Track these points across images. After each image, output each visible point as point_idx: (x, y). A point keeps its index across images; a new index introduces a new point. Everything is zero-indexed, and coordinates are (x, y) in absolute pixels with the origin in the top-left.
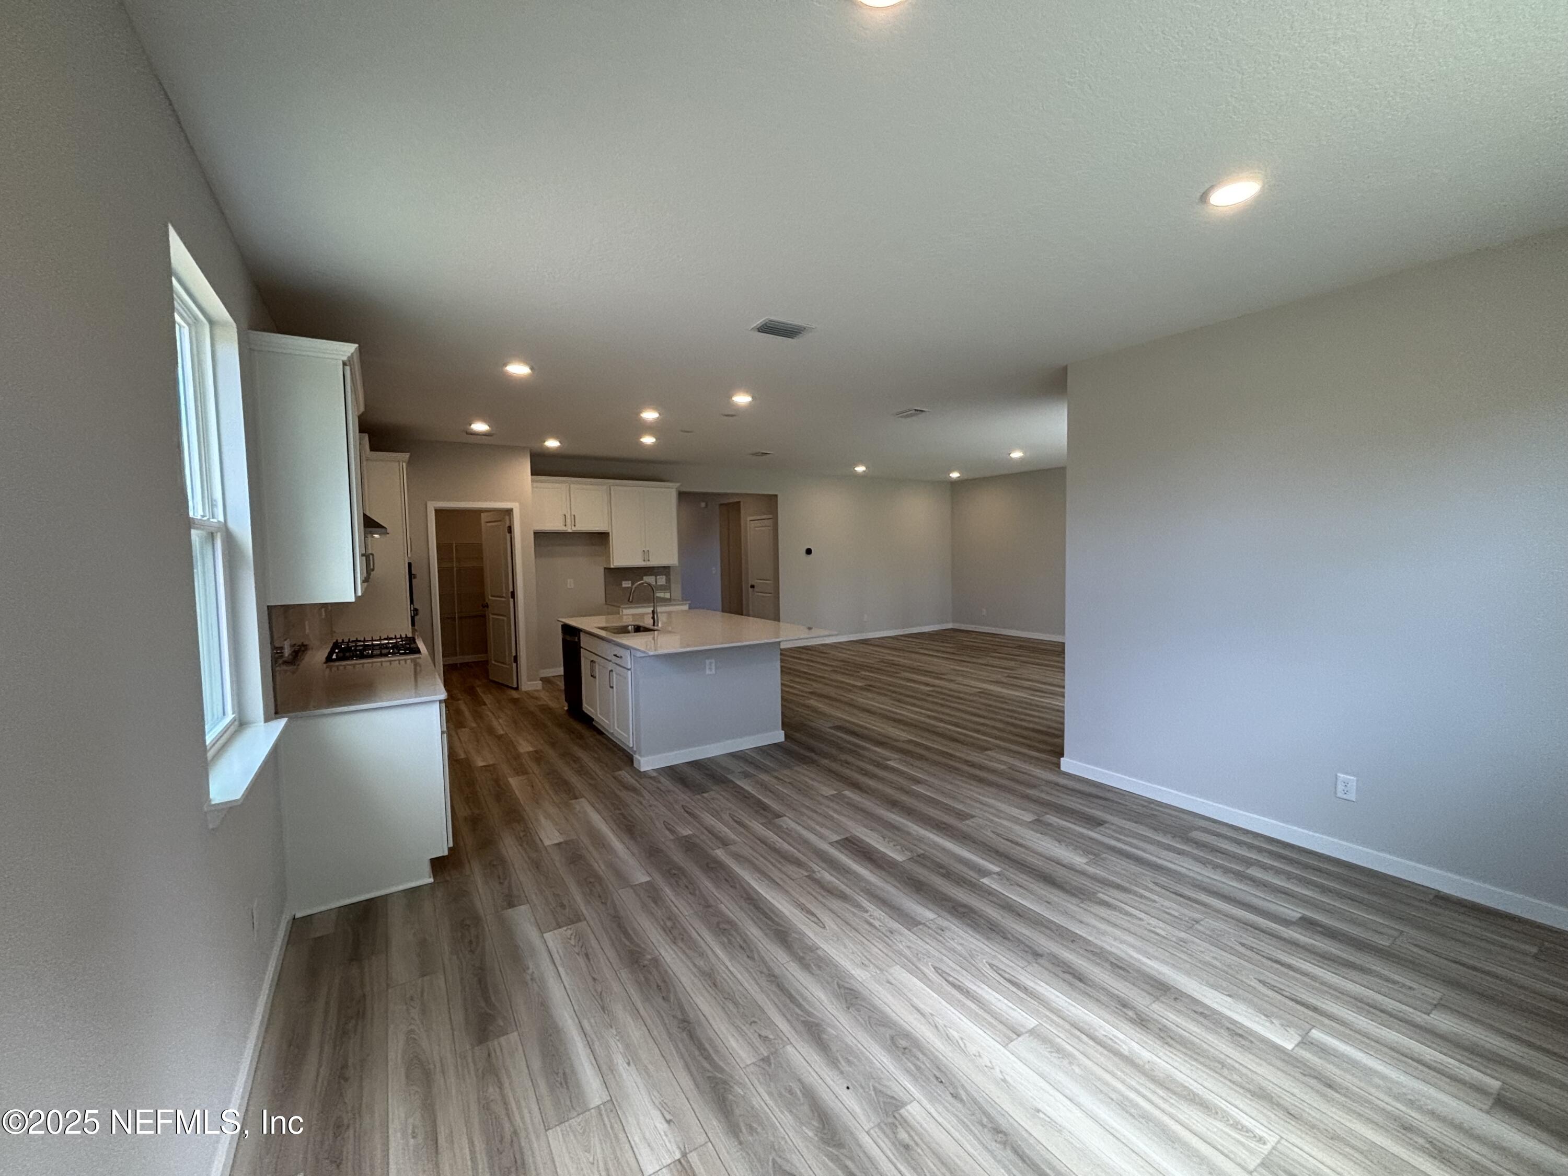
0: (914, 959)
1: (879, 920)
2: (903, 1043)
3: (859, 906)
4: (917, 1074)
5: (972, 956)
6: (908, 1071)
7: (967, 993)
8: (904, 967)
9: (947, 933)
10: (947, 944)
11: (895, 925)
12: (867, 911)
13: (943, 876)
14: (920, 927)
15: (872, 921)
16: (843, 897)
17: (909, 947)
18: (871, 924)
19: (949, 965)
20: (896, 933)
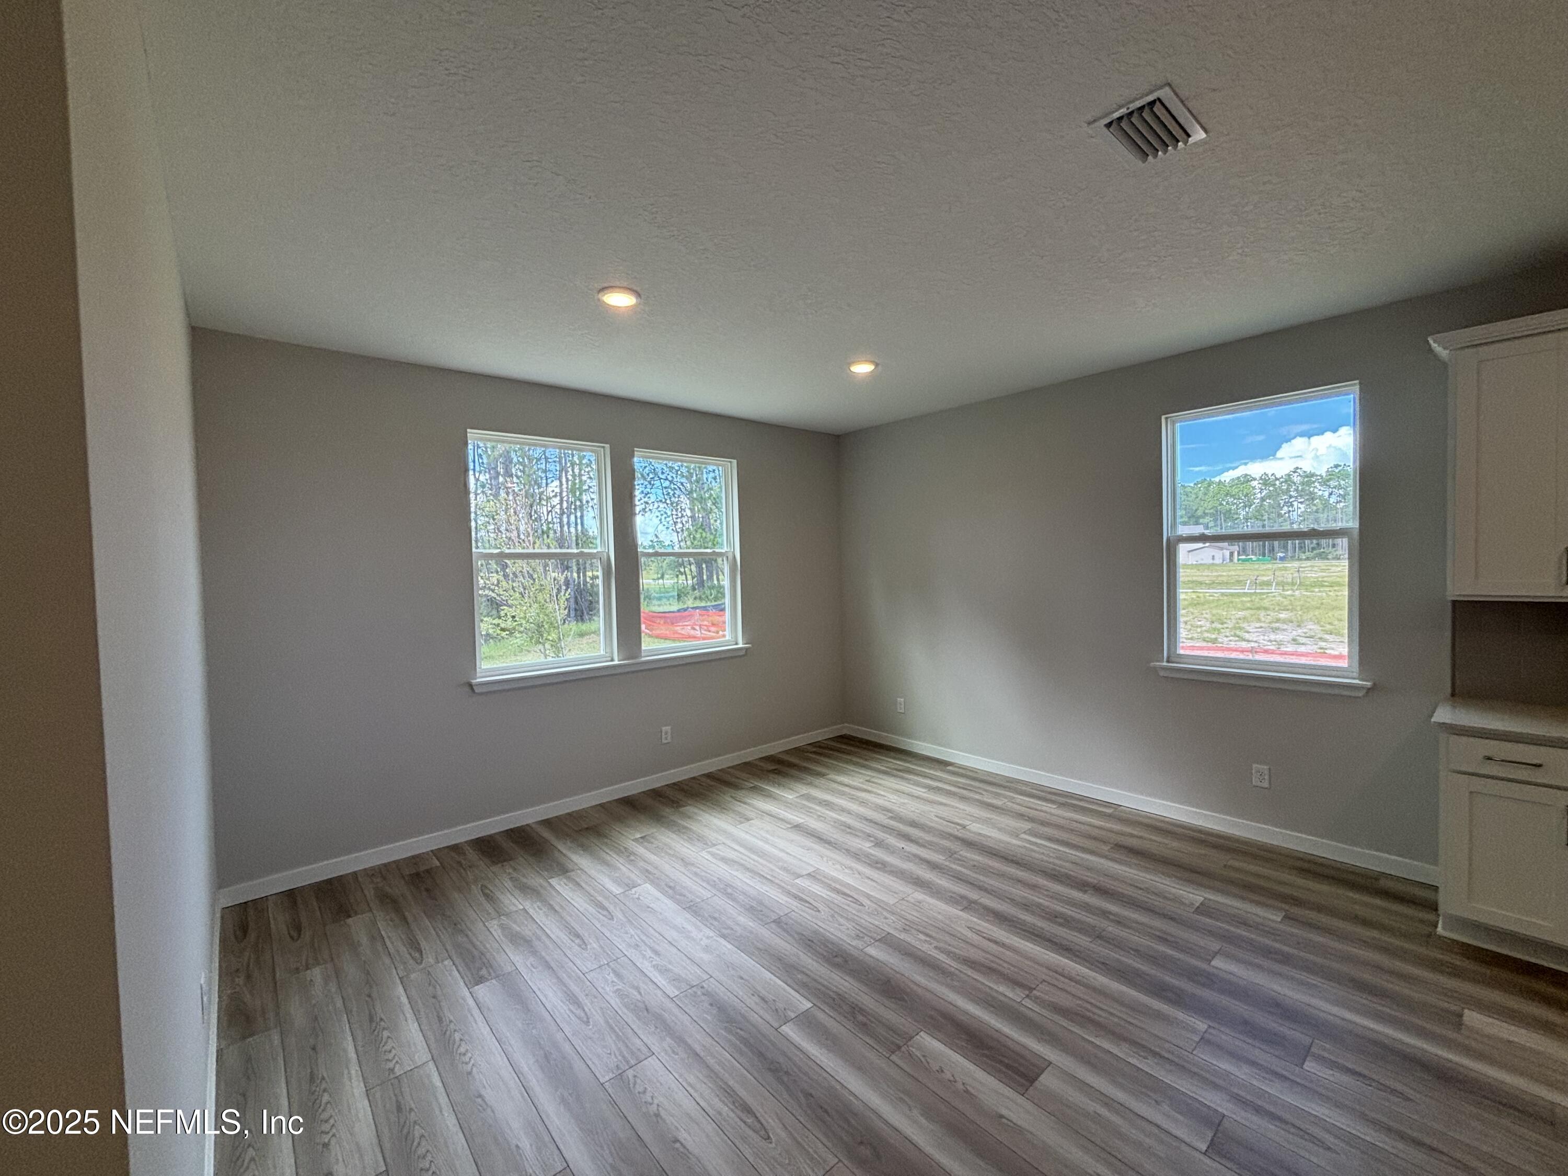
0: (880, 909)
1: (920, 940)
2: (879, 865)
3: (948, 953)
4: (868, 856)
5: (833, 916)
6: (872, 855)
7: (838, 892)
8: (887, 904)
9: (853, 934)
10: (854, 924)
11: (902, 936)
12: (936, 947)
13: (862, 1011)
14: (879, 937)
15: (928, 939)
16: (967, 961)
17: (886, 918)
18: (927, 935)
19: (852, 909)
20: (901, 929)
